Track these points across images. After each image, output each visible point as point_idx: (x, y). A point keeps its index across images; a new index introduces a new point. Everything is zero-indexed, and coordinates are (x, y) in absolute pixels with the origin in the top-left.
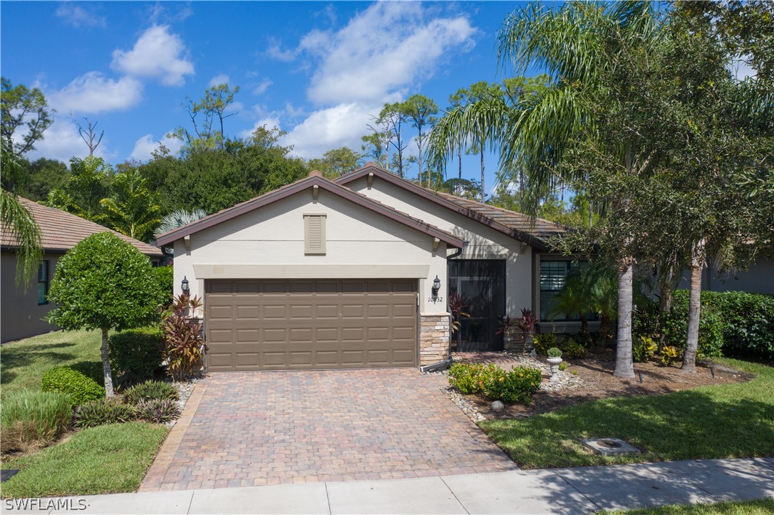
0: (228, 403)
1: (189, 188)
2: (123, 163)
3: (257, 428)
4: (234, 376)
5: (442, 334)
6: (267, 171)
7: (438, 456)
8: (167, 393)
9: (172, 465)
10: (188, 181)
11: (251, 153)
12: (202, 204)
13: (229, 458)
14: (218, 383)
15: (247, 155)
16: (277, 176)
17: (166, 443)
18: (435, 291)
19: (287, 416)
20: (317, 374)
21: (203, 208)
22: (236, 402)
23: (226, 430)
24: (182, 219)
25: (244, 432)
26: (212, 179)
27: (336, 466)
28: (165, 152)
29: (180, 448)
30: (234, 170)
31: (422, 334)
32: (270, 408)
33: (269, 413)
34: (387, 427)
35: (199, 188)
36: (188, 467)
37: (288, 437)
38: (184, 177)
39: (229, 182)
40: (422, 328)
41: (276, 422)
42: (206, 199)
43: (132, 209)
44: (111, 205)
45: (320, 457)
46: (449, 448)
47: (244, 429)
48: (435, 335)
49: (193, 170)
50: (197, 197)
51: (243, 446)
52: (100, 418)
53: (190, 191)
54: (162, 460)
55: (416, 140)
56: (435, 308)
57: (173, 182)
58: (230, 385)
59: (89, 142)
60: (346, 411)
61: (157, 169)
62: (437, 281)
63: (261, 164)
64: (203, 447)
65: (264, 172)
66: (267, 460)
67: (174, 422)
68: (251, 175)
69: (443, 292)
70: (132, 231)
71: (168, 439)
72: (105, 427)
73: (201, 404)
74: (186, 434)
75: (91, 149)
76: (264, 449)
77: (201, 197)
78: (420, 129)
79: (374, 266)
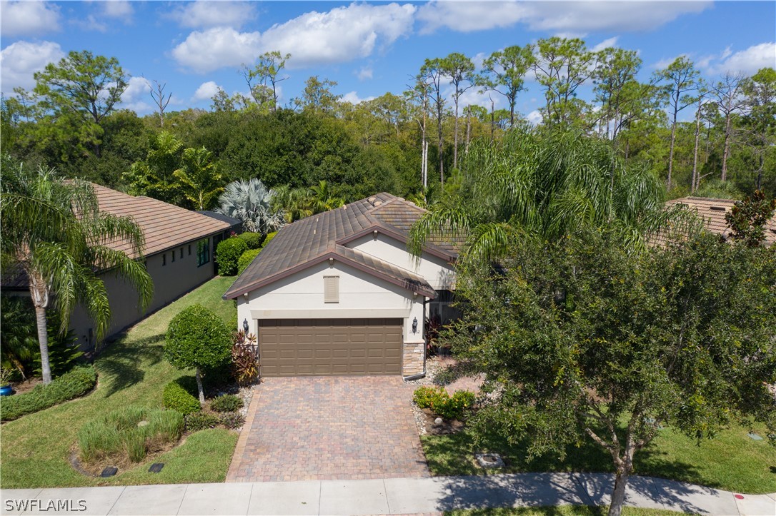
0: (273, 411)
1: (247, 158)
2: (187, 109)
3: (289, 435)
4: (279, 382)
5: (419, 355)
6: (314, 138)
7: (387, 462)
8: (236, 404)
9: (241, 464)
10: (245, 151)
11: (300, 122)
12: (257, 173)
13: (272, 460)
14: (268, 389)
15: (297, 123)
16: (323, 142)
17: (238, 446)
18: (414, 327)
19: (308, 424)
20: (332, 379)
21: (258, 177)
22: (278, 409)
23: (271, 436)
24: (242, 188)
25: (281, 438)
26: (265, 149)
27: (329, 468)
28: (224, 97)
29: (245, 451)
30: (285, 140)
31: (404, 355)
32: (298, 417)
33: (298, 421)
34: (365, 437)
35: (255, 159)
36: (250, 465)
37: (306, 443)
38: (242, 146)
39: (281, 151)
40: (405, 351)
41: (300, 430)
42: (261, 168)
43: (200, 179)
44: (183, 176)
45: (322, 461)
46: (396, 457)
47: (282, 436)
48: (413, 356)
49: (249, 139)
50: (254, 166)
51: (280, 450)
52: (199, 425)
53: (247, 161)
54: (236, 460)
55: (453, 96)
56: (414, 338)
57: (233, 152)
58: (275, 392)
59: (159, 103)
60: (344, 421)
61: (219, 136)
62: (415, 321)
63: (309, 132)
64: (258, 450)
65: (311, 139)
66: (292, 462)
67: (241, 428)
68: (301, 143)
69: (420, 327)
70: (200, 198)
71: (239, 442)
72: (202, 431)
73: (257, 411)
74: (249, 439)
75: (161, 108)
76: (291, 453)
77: (257, 166)
78: (457, 85)
79: (372, 310)
